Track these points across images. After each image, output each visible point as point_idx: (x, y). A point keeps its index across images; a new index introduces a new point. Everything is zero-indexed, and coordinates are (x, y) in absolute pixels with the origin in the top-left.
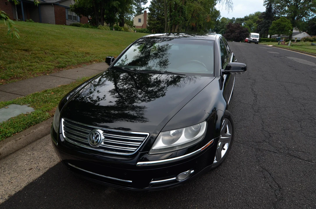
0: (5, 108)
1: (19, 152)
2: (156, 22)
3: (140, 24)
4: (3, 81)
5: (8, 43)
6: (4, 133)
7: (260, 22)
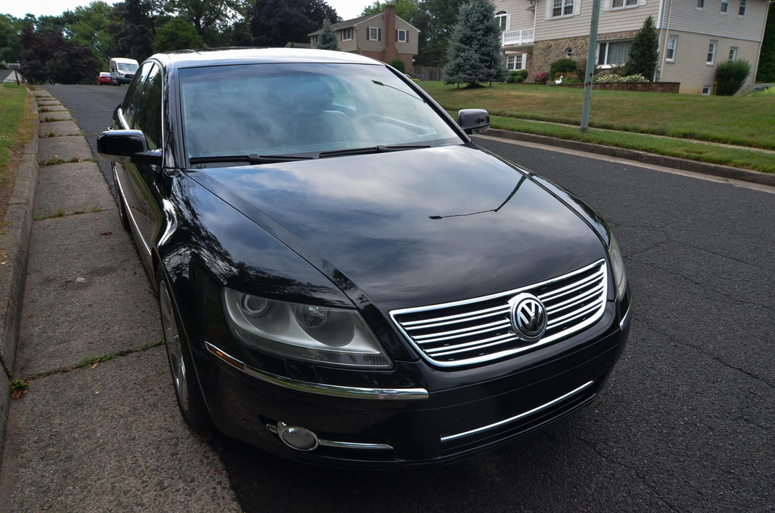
7: (119, 28)
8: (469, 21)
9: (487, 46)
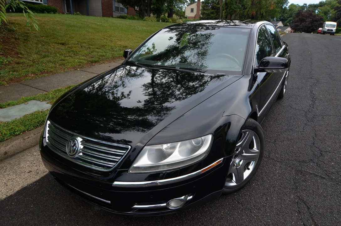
0: (25, 104)
1: (26, 152)
2: (210, 12)
3: (193, 15)
4: (33, 75)
5: (47, 37)
6: (13, 131)
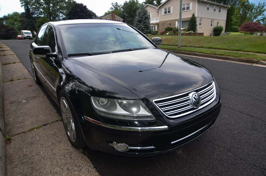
7: (23, 21)
8: (140, 15)
9: (146, 23)
